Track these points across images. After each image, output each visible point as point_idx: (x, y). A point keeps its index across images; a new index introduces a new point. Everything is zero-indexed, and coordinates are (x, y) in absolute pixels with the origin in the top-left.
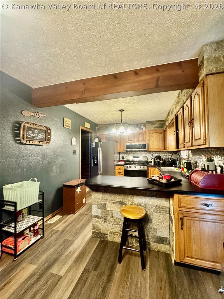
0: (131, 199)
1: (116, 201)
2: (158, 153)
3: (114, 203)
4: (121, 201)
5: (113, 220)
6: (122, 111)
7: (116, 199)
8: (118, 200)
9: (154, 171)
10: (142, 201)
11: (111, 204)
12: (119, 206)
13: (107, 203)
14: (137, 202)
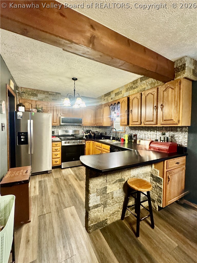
0: (128, 174)
1: (116, 180)
2: (87, 128)
3: (114, 183)
4: (121, 178)
5: (113, 200)
6: (75, 79)
7: (116, 178)
8: (118, 179)
9: (90, 144)
10: (136, 172)
11: (111, 185)
12: (119, 185)
13: (108, 186)
14: (133, 174)
